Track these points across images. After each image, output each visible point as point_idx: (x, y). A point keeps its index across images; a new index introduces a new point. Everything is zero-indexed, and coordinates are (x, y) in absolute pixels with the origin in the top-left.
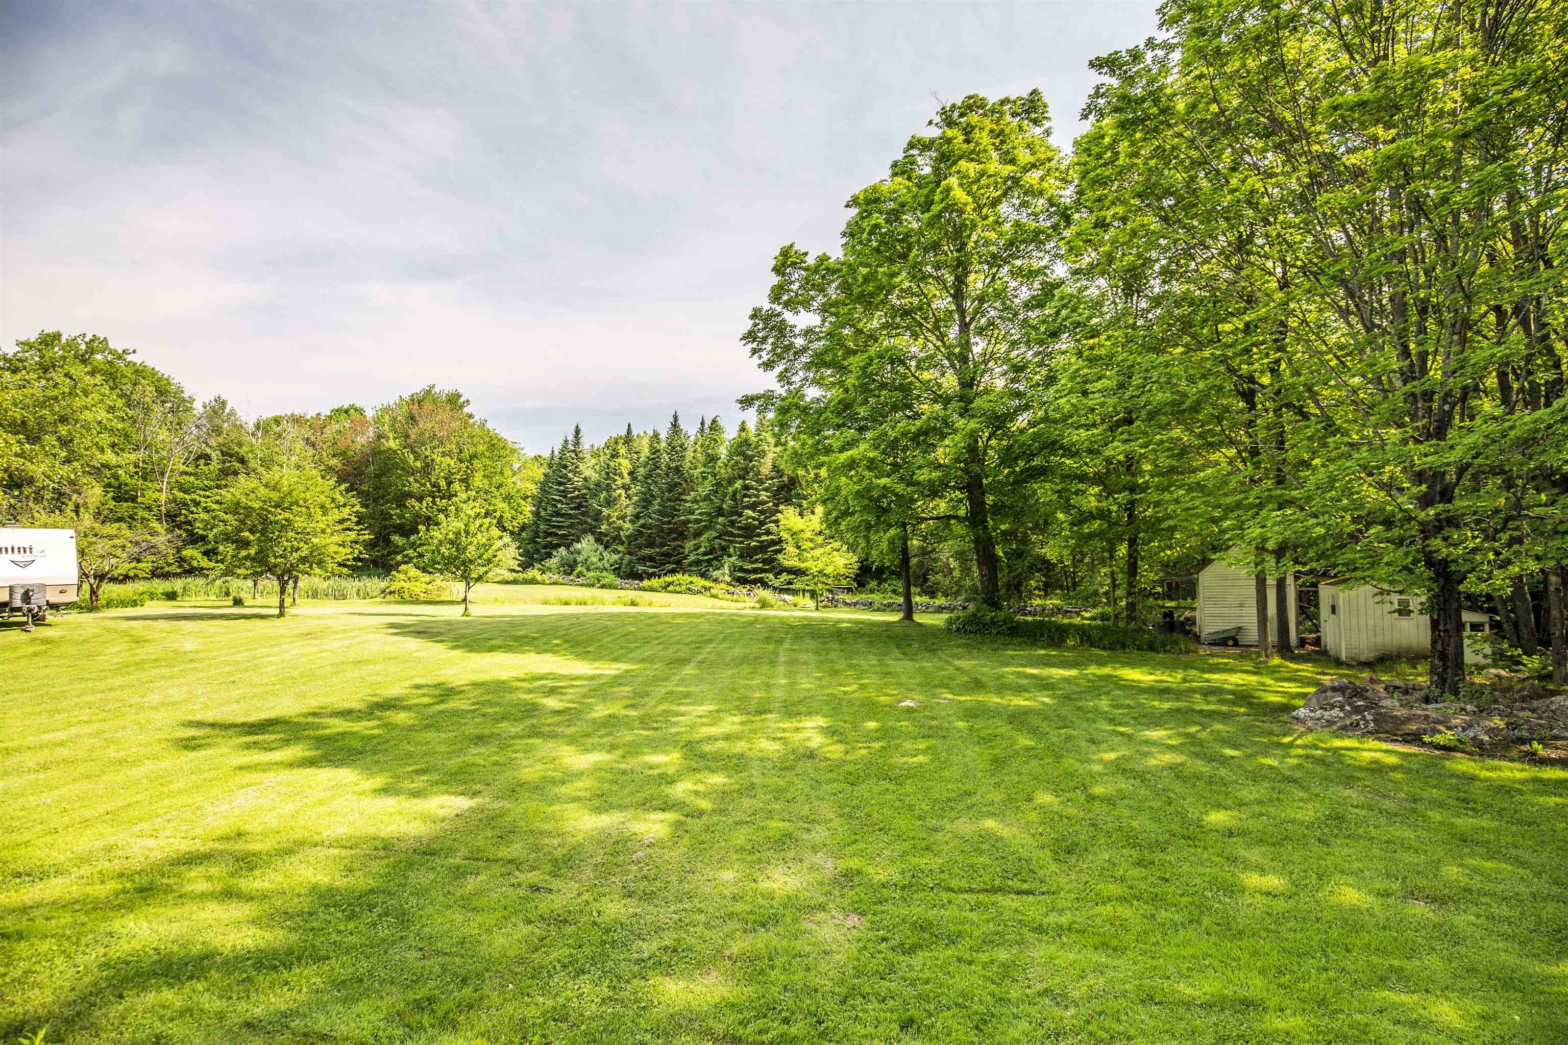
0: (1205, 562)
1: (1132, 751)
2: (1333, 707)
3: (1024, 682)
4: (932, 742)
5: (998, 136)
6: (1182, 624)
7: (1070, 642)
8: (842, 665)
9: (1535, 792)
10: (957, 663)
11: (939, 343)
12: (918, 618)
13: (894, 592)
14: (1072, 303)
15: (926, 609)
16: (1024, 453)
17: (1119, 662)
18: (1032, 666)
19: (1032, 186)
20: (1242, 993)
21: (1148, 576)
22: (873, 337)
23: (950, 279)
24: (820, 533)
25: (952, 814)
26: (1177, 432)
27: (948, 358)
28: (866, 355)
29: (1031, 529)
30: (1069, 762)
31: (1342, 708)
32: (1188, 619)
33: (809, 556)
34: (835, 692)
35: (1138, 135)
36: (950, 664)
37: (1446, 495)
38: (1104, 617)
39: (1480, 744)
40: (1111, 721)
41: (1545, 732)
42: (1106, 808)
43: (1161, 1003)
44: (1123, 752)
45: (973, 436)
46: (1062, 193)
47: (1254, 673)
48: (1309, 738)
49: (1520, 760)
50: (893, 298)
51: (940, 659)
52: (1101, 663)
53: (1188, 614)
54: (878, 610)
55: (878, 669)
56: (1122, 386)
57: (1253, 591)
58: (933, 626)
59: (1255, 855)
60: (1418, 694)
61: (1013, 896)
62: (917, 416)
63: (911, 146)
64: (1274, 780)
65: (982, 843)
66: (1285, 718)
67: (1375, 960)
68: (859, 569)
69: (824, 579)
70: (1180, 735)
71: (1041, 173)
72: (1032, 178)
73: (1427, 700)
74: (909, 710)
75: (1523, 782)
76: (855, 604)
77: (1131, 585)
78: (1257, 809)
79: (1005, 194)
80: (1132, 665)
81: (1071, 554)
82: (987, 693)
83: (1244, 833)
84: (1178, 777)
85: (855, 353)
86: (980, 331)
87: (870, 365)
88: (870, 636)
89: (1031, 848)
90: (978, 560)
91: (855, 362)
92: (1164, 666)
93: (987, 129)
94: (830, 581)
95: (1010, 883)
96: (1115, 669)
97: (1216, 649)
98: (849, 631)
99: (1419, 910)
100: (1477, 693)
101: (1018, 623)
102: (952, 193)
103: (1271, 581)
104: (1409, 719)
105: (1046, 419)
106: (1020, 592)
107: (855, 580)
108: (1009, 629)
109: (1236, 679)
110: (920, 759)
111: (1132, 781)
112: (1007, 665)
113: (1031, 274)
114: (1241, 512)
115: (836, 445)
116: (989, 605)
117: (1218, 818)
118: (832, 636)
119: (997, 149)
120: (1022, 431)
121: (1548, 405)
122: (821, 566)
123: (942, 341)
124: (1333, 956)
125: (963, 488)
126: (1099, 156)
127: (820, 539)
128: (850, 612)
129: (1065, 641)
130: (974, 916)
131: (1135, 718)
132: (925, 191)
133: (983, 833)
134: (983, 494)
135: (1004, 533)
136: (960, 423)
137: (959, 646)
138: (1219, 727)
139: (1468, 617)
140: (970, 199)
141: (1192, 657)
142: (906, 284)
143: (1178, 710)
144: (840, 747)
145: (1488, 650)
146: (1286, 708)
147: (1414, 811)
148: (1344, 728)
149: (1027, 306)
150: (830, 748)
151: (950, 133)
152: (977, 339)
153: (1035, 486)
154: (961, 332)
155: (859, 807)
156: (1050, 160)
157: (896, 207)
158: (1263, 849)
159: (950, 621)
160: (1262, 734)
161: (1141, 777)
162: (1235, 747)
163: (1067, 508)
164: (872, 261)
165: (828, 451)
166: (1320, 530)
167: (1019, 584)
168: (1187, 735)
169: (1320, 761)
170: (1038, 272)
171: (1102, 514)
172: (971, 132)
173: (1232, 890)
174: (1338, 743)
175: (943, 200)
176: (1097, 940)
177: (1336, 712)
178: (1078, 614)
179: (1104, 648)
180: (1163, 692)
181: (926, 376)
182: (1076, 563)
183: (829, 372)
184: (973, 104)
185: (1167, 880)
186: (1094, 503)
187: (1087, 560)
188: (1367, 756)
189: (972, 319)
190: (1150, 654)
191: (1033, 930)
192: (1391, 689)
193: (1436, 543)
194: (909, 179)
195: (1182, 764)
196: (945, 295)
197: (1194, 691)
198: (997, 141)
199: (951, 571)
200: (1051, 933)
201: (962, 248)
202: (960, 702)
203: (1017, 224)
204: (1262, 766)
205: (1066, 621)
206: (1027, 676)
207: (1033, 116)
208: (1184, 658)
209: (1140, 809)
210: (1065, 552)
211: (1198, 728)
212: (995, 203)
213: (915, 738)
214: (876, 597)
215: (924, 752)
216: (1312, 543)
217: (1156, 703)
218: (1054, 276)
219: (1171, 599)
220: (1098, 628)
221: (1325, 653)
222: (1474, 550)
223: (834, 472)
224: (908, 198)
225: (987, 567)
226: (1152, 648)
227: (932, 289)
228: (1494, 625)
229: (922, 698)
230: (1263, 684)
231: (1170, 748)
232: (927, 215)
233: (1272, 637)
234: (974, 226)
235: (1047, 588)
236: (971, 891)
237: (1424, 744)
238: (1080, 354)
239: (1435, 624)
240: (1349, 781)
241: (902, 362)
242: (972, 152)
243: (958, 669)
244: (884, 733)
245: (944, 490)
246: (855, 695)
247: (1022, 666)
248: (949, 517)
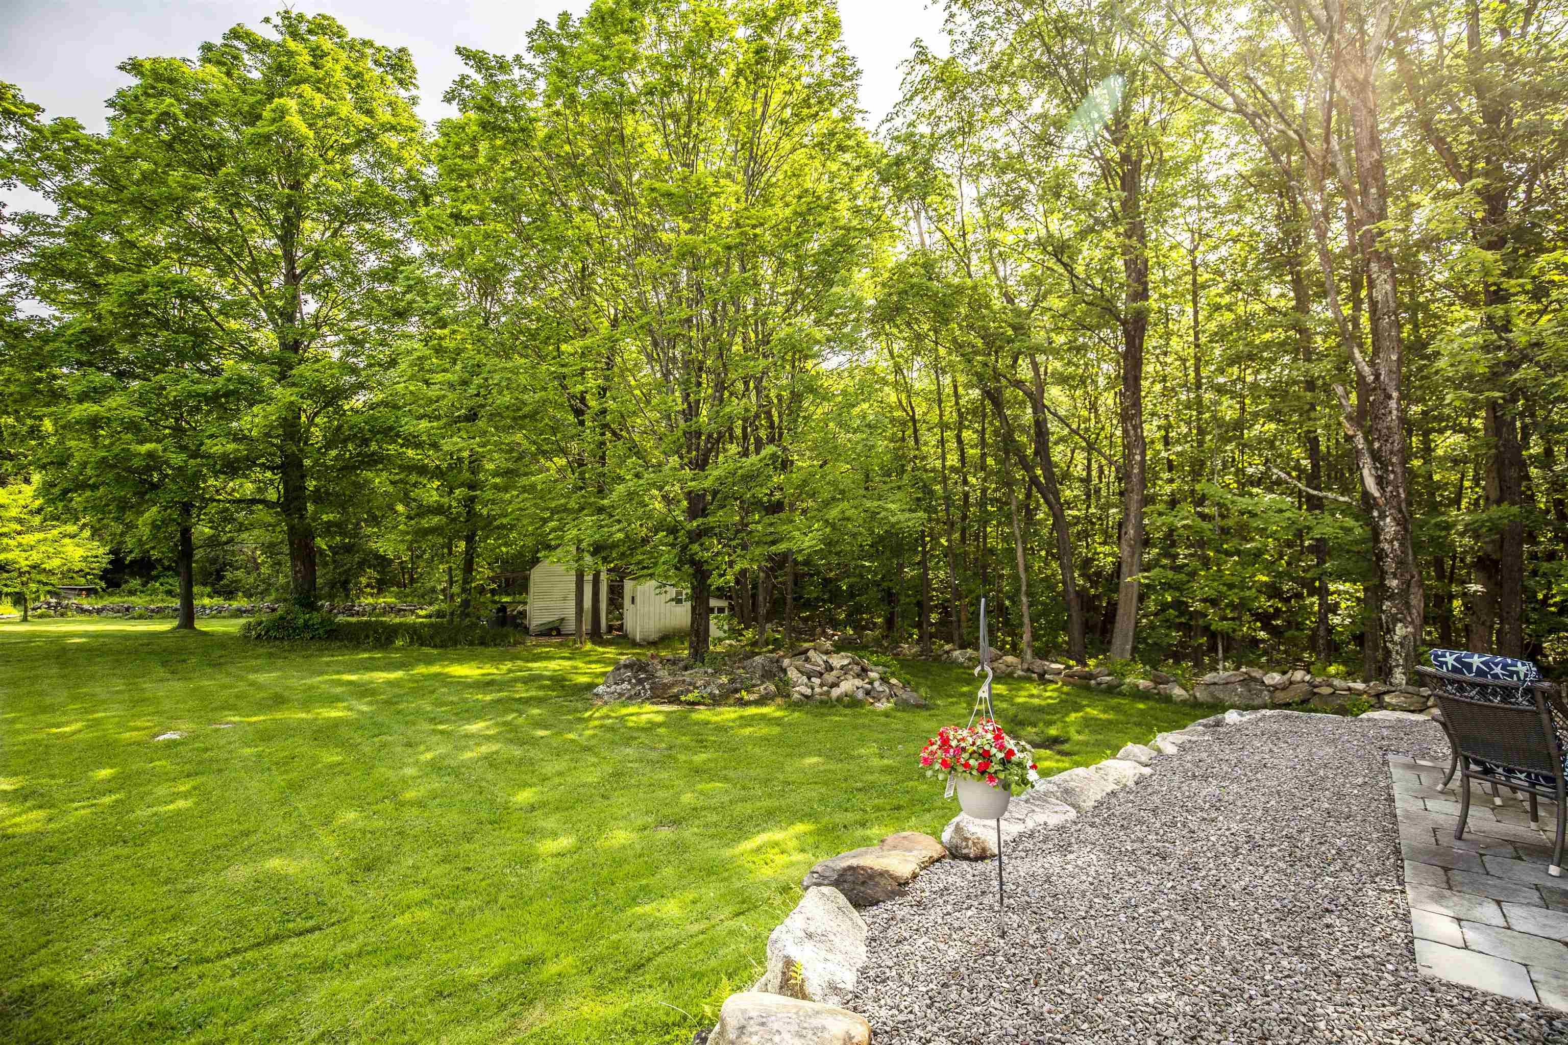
0: (535, 561)
1: (450, 746)
2: (623, 681)
3: (339, 690)
4: (199, 780)
5: (355, 77)
6: (514, 618)
7: (399, 643)
8: (62, 696)
9: (741, 726)
10: (251, 677)
11: (256, 290)
12: (201, 625)
13: (169, 593)
14: (420, 286)
15: (218, 613)
16: (355, 435)
17: (447, 659)
18: (350, 672)
19: (389, 148)
20: (525, 953)
21: (483, 572)
22: (150, 255)
23: (277, 217)
24: (39, 511)
25: (219, 865)
26: (518, 437)
27: (266, 310)
28: (137, 278)
29: (365, 520)
30: (382, 771)
31: (630, 682)
32: (520, 613)
33: (12, 543)
34: (39, 736)
35: (499, 142)
36: (242, 678)
37: (704, 513)
38: (440, 614)
39: (712, 696)
40: (432, 720)
41: (749, 683)
42: (415, 811)
43: (449, 995)
44: (442, 750)
45: (294, 410)
46: (423, 169)
47: (570, 659)
48: (604, 710)
49: (734, 705)
50: (191, 216)
51: (228, 674)
52: (429, 661)
53: (520, 608)
54: (140, 617)
55: (126, 696)
56: (465, 383)
57: (573, 586)
58: (225, 634)
59: (550, 823)
60: (681, 664)
61: (294, 940)
62: (216, 371)
63: (235, 34)
64: (573, 751)
65: (257, 889)
66: (589, 696)
67: (631, 884)
68: (110, 563)
69: (43, 577)
70: (497, 724)
71: (401, 139)
72: (392, 140)
73: (686, 668)
74: (170, 745)
75: (733, 721)
76: (99, 611)
77: (466, 581)
78: (557, 780)
79: (358, 144)
80: (460, 660)
81: (408, 549)
82: (288, 709)
83: (544, 804)
84: (491, 765)
85: (118, 270)
86: (313, 289)
87: (141, 292)
88: (120, 652)
89: (323, 878)
90: (291, 554)
91: (120, 282)
92: (493, 659)
93: (343, 64)
94: (54, 580)
95: (291, 925)
96: (443, 666)
97: (543, 640)
98: (80, 648)
99: (665, 833)
100: (715, 657)
101: (339, 625)
102: (288, 118)
103: (588, 578)
104: (673, 685)
105: (384, 403)
106: (347, 591)
107: (101, 578)
108: (326, 632)
109: (554, 665)
110: (181, 804)
111: (447, 778)
112: (321, 673)
113: (380, 244)
114: (564, 515)
115: (73, 390)
116: (302, 605)
117: (525, 796)
118: (46, 656)
119: (352, 91)
120: (356, 412)
121: (758, 453)
122: (35, 557)
123: (260, 287)
124: (602, 893)
125: (277, 468)
126: (458, 146)
127: (37, 520)
128: (89, 622)
129: (393, 642)
130: (236, 982)
131: (457, 714)
132: (252, 100)
133: (261, 877)
134: (303, 477)
135: (329, 524)
136: (278, 391)
137: (258, 657)
138: (536, 711)
139: (713, 603)
140: (311, 134)
141: (520, 648)
142: (212, 204)
143: (499, 701)
144: (41, 814)
145: (726, 627)
146: (590, 686)
147: (670, 756)
148: (630, 698)
149: (373, 275)
150: (17, 820)
151: (292, 45)
152: (309, 297)
153: (370, 475)
154: (287, 282)
155: (59, 893)
156: (413, 130)
157: (205, 102)
158: (558, 816)
159: (248, 627)
160: (569, 712)
161: (456, 772)
162: (546, 728)
163: (406, 499)
164: (160, 156)
165: (56, 396)
166: (620, 535)
167: (346, 582)
168: (505, 724)
169: (611, 729)
170: (393, 243)
171: (439, 510)
172: (322, 57)
173: (527, 861)
174: (624, 711)
175: (274, 121)
176: (389, 955)
177: (626, 685)
178: (413, 612)
179: (435, 646)
180: (487, 684)
181: (233, 325)
182: (415, 559)
183: (70, 286)
184: (323, 26)
185: (469, 869)
186: (435, 497)
187: (426, 556)
188: (644, 718)
189: (304, 272)
190: (480, 649)
191: (315, 971)
192: (664, 662)
193: (695, 547)
194: (229, 74)
195: (497, 752)
196: (269, 234)
197: (516, 680)
198: (353, 83)
199: (257, 567)
200: (337, 966)
201: (296, 186)
202: (249, 724)
203: (370, 183)
204: (565, 741)
205: (398, 620)
206: (340, 683)
207: (399, 75)
208: (512, 650)
209: (451, 805)
210: (403, 547)
211: (515, 715)
212: (344, 150)
213: (174, 780)
214: (138, 601)
215: (186, 796)
216: (614, 546)
217: (480, 697)
218: (409, 253)
219: (508, 595)
220: (431, 625)
221: (625, 636)
222: (718, 554)
223: (65, 428)
224: (224, 97)
225: (303, 564)
226: (483, 643)
227: (248, 219)
228: (732, 608)
229: (192, 726)
230: (576, 668)
231: (488, 738)
232: (251, 130)
233: (586, 626)
234: (314, 168)
235: (381, 586)
236: (236, 951)
237: (681, 703)
238: (426, 342)
239: (693, 609)
240: (628, 741)
241: (197, 300)
242: (319, 81)
243: (252, 684)
244: (121, 782)
245: (249, 468)
246: (80, 736)
247: (338, 673)
248: (253, 501)
